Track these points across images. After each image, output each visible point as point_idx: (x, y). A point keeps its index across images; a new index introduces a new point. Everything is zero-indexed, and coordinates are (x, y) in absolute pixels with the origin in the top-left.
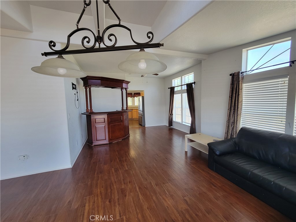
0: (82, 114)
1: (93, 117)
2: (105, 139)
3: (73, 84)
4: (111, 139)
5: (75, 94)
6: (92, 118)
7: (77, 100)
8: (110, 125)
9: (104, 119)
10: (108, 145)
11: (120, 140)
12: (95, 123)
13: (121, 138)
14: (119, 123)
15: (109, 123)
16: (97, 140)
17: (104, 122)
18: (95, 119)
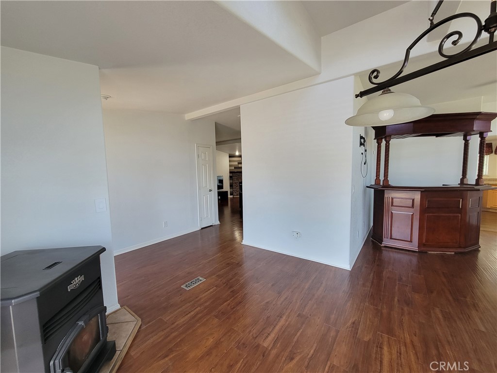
0: (367, 187)
1: (389, 195)
2: (411, 241)
3: (361, 137)
4: (424, 245)
5: (362, 154)
6: (386, 196)
7: (365, 164)
8: (426, 215)
9: (413, 200)
10: (417, 254)
11: (449, 253)
12: (392, 205)
13: (452, 248)
14: (451, 215)
15: (424, 210)
16: (391, 238)
17: (413, 206)
18: (392, 199)
